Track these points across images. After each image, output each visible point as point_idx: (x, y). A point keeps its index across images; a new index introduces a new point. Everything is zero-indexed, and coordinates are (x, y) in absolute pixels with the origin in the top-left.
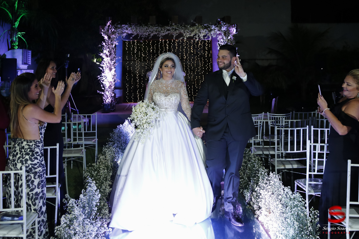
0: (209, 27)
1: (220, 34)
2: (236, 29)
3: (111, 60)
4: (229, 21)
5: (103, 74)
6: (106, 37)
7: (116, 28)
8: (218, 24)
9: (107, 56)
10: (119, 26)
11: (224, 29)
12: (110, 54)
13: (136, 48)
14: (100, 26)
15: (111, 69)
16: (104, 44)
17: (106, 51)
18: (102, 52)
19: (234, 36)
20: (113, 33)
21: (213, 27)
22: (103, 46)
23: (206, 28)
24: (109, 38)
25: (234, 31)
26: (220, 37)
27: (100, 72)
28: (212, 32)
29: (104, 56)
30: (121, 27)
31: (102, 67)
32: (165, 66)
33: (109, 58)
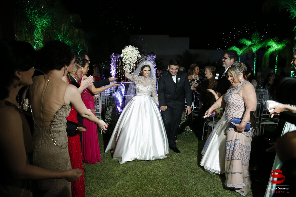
0: (147, 55)
1: (150, 58)
2: (156, 56)
3: (114, 66)
4: (153, 53)
5: (111, 71)
6: (112, 59)
7: (115, 56)
8: (150, 54)
9: (113, 65)
10: (116, 55)
11: (151, 56)
12: (114, 65)
13: (121, 62)
14: (110, 55)
15: (114, 70)
16: (112, 61)
17: (112, 64)
18: (111, 63)
19: (155, 58)
20: (114, 57)
21: (148, 55)
22: (111, 62)
23: (146, 56)
24: (113, 59)
25: (155, 57)
26: (150, 59)
27: (110, 71)
28: (148, 57)
29: (112, 65)
30: (117, 55)
31: (111, 69)
32: (144, 71)
33: (113, 66)
